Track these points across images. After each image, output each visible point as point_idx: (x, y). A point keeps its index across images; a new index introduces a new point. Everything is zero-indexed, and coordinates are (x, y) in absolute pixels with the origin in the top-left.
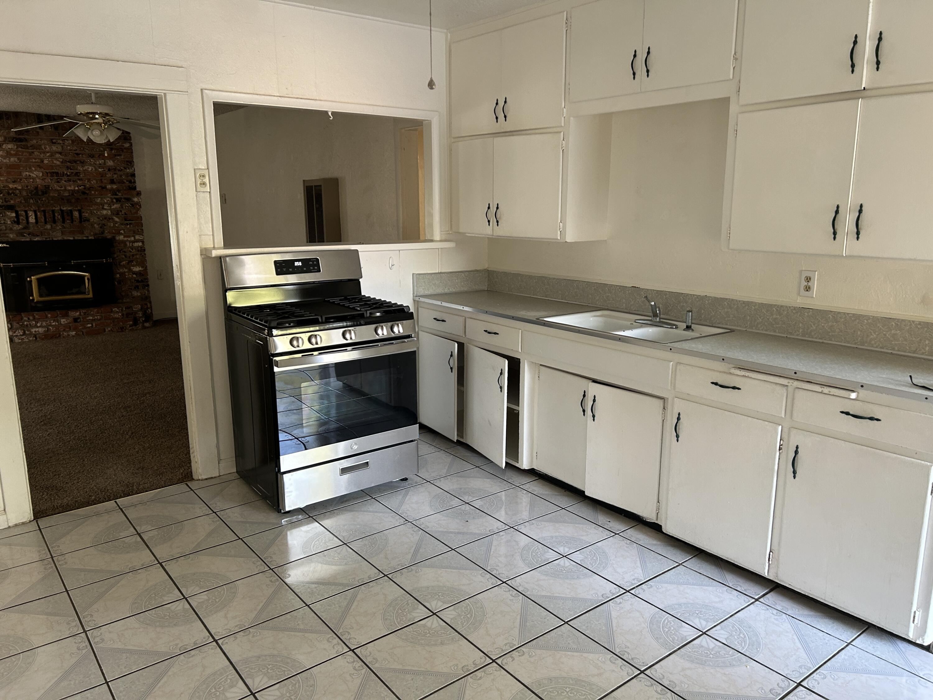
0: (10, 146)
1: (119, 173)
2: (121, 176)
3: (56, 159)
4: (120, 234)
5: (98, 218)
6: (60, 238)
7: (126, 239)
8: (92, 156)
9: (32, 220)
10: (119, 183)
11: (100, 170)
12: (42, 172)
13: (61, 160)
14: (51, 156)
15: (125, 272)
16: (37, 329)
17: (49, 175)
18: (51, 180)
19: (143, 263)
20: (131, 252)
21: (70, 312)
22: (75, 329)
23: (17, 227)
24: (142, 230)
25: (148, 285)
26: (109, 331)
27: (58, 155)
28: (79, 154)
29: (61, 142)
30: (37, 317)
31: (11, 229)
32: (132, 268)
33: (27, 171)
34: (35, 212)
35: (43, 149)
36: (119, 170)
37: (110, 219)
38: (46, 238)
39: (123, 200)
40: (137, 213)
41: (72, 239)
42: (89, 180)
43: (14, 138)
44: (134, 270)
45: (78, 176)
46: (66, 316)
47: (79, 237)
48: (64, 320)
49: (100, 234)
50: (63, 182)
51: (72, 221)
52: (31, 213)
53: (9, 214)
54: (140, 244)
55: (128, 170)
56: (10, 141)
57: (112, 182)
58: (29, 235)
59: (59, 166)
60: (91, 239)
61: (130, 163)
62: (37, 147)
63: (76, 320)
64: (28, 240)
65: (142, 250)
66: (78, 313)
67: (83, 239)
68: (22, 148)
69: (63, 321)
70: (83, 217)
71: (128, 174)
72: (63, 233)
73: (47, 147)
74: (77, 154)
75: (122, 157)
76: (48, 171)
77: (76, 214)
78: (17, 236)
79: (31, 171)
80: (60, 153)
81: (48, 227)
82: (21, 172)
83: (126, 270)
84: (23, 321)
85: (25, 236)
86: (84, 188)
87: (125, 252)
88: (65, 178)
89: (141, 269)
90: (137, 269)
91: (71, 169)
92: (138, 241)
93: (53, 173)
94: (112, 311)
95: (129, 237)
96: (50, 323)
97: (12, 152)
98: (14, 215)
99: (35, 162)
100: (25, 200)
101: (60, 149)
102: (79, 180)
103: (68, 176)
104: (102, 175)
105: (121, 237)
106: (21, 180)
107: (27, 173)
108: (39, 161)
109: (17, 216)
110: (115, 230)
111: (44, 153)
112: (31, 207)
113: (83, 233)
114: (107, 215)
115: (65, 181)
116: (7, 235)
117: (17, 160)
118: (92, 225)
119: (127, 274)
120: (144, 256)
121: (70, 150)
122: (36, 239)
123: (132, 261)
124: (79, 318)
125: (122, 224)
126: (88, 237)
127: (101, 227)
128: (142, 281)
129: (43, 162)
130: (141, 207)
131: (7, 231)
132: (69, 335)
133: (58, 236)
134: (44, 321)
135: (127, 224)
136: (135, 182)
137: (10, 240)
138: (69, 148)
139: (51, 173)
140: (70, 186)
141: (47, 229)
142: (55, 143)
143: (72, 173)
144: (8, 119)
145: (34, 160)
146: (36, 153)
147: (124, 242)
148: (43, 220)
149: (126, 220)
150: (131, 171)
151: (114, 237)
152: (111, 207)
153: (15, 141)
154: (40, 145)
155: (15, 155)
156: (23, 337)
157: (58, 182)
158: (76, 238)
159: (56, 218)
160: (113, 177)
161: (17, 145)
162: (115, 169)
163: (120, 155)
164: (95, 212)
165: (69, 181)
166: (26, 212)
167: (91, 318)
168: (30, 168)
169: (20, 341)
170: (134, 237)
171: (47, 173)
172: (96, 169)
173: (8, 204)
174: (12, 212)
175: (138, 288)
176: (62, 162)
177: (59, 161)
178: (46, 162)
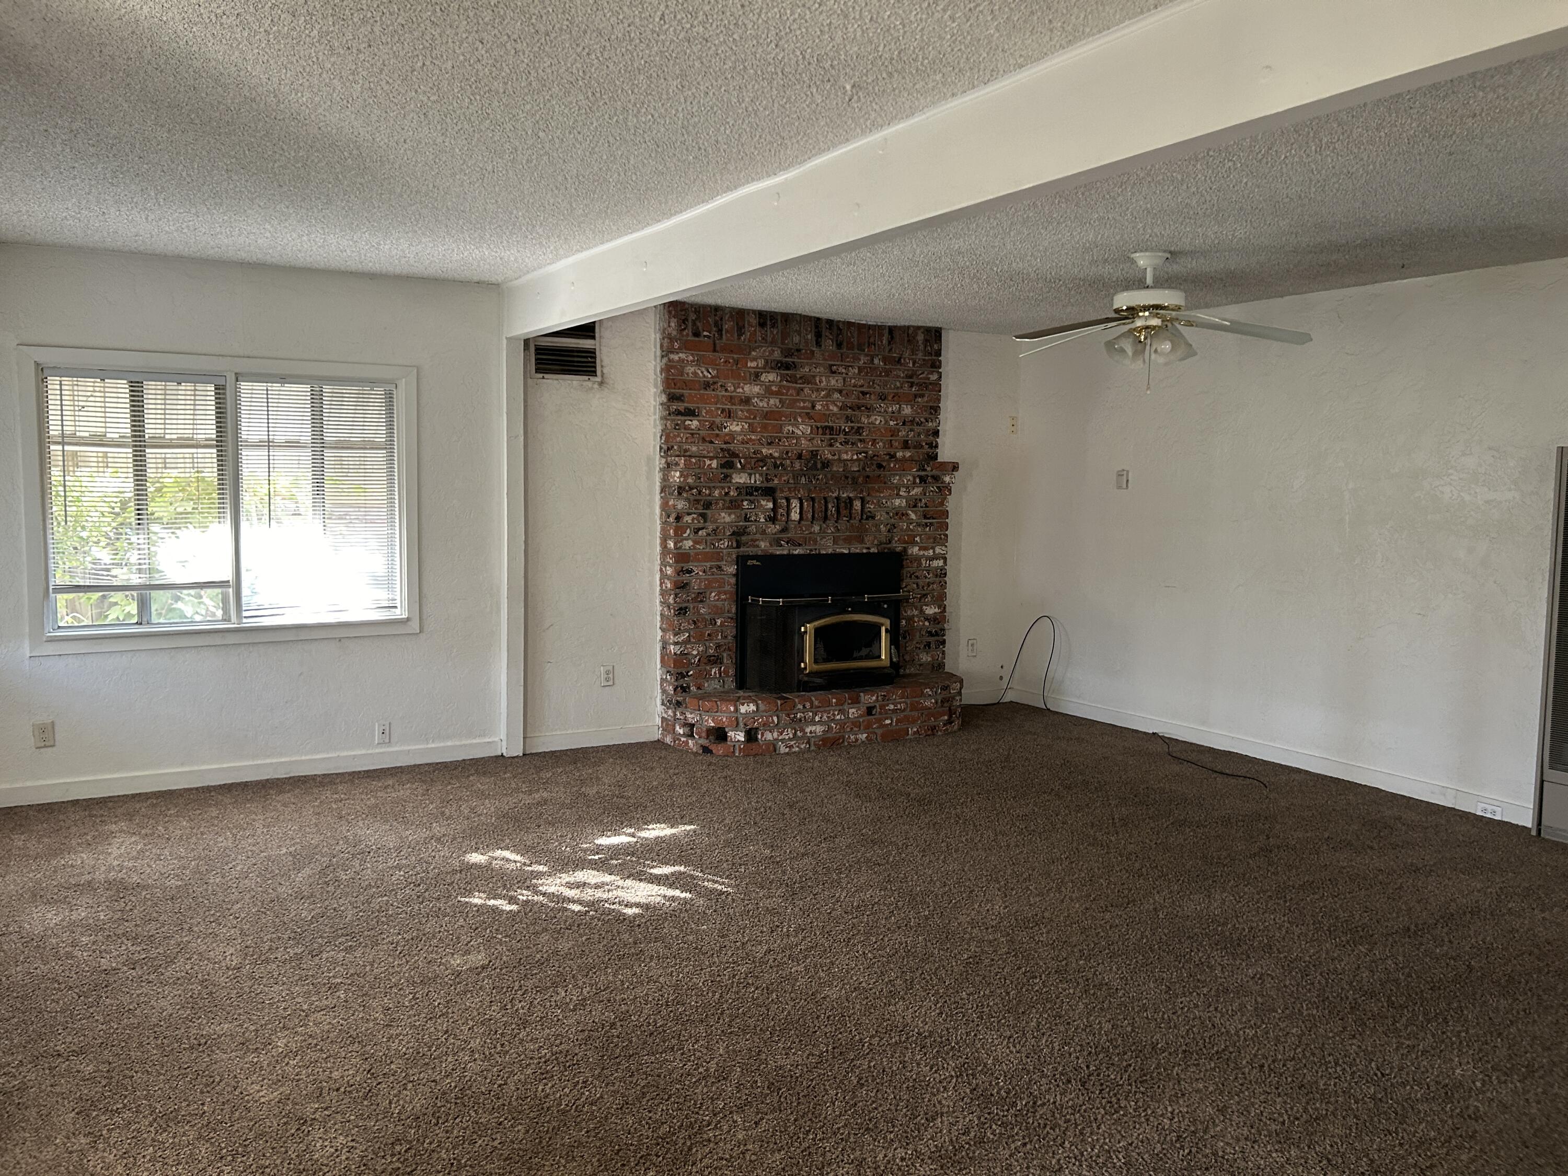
0: (771, 377)
1: (916, 428)
2: (919, 435)
3: (834, 403)
4: (914, 543)
5: (888, 513)
6: (830, 551)
7: (921, 553)
8: (883, 398)
9: (795, 516)
10: (915, 447)
11: (892, 423)
12: (812, 426)
13: (840, 404)
14: (828, 395)
15: (913, 616)
16: (813, 728)
17: (820, 430)
18: (822, 441)
19: (940, 599)
20: (926, 577)
21: (862, 694)
22: (868, 727)
23: (773, 529)
24: (946, 536)
25: (944, 642)
26: (915, 733)
27: (836, 395)
28: (867, 393)
29: (844, 371)
30: (816, 703)
31: (764, 532)
32: (924, 607)
33: (789, 425)
34: (801, 500)
35: (816, 384)
36: (918, 424)
37: (903, 515)
38: (811, 550)
39: (930, 479)
40: (942, 504)
41: (846, 551)
42: (874, 442)
43: (778, 362)
44: (927, 612)
45: (860, 435)
46: (856, 701)
47: (856, 548)
48: (854, 710)
49: (886, 543)
50: (838, 444)
51: (851, 517)
52: (795, 503)
53: (763, 503)
54: (941, 563)
55: (930, 424)
56: (772, 368)
57: (906, 445)
58: (787, 543)
59: (834, 414)
60: (874, 553)
61: (935, 410)
62: (808, 380)
63: (870, 710)
64: (785, 552)
65: (941, 574)
66: (874, 698)
67: (863, 554)
68: (787, 381)
69: (853, 712)
70: (866, 510)
71: (928, 431)
72: (835, 542)
73: (824, 379)
74: (864, 393)
75: (926, 399)
76: (819, 424)
77: (857, 505)
78: (771, 545)
79: (796, 425)
80: (840, 392)
81: (816, 528)
82: (781, 425)
83: (916, 613)
84: (794, 711)
85: (781, 546)
86: (866, 457)
87: (917, 577)
88: (841, 437)
89: (937, 610)
90: (931, 610)
91: (852, 422)
92: (935, 557)
93: (826, 427)
94: (922, 694)
95: (926, 549)
96: (834, 715)
97: (774, 388)
98: (770, 505)
99: (803, 408)
100: (794, 479)
101: (840, 385)
102: (861, 441)
103: (846, 434)
104: (894, 432)
105: (915, 550)
106: (780, 440)
107: (790, 428)
108: (810, 405)
109: (774, 509)
110: (908, 535)
111: (817, 390)
112: (799, 491)
113: (861, 541)
114: (900, 507)
115: (841, 444)
116: (757, 543)
117: (778, 403)
118: (877, 526)
119: (916, 619)
120: (943, 585)
121: (855, 386)
122: (796, 552)
123: (925, 596)
124: (875, 707)
125: (919, 525)
126: (868, 548)
127: (889, 531)
128: (937, 634)
129: (813, 407)
130: (950, 494)
131: (758, 536)
132: (857, 740)
133: (828, 547)
134: (825, 711)
135: (926, 525)
136: (937, 447)
137: (760, 553)
138: (853, 381)
139: (822, 428)
140: (846, 453)
141: (814, 533)
142: (834, 372)
143: (852, 428)
144: (773, 326)
145: (802, 404)
146: (807, 391)
147: (918, 559)
148: (810, 516)
149: (925, 517)
150: (935, 424)
151: (905, 549)
152: (909, 492)
153: (779, 368)
154: (814, 377)
155: (778, 393)
156: (792, 743)
157: (831, 445)
158: (853, 550)
159: (829, 513)
160: (908, 436)
161: (782, 375)
162: (912, 422)
163: (922, 396)
164: (884, 501)
165: (847, 443)
166: (788, 500)
167: (892, 707)
168: (795, 419)
169: (787, 750)
170: (933, 548)
171: (818, 428)
172: (886, 422)
173: (770, 485)
174: (768, 501)
175: (929, 647)
176: (841, 409)
177: (836, 405)
178: (818, 407)
